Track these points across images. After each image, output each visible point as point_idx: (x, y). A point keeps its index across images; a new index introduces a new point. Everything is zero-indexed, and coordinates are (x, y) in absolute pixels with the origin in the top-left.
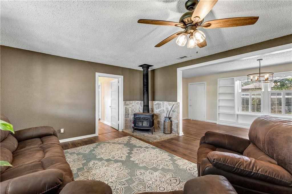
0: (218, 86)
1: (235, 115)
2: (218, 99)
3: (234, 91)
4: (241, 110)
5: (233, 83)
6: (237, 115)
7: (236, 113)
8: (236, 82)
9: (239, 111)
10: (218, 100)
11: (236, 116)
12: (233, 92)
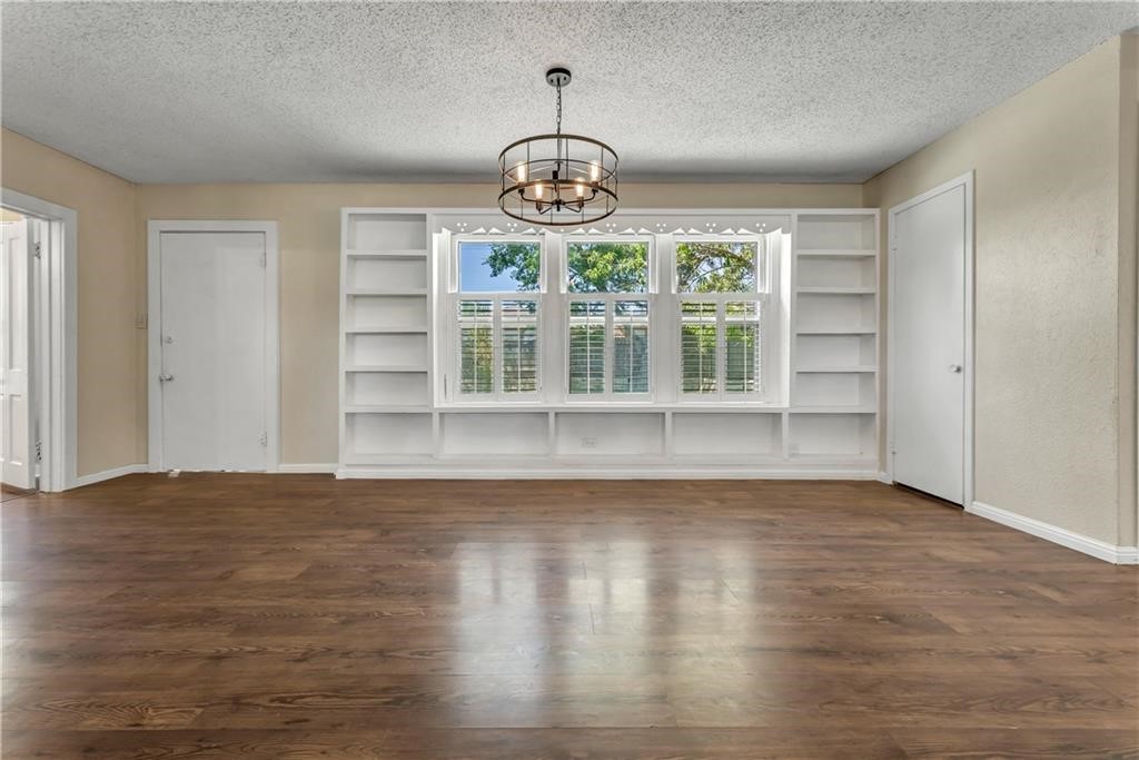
0: (345, 252)
1: (431, 414)
2: (344, 328)
3: (425, 286)
4: (458, 389)
5: (424, 242)
6: (442, 415)
7: (435, 406)
8: (435, 237)
9: (446, 395)
10: (343, 339)
11: (436, 418)
12: (421, 292)
